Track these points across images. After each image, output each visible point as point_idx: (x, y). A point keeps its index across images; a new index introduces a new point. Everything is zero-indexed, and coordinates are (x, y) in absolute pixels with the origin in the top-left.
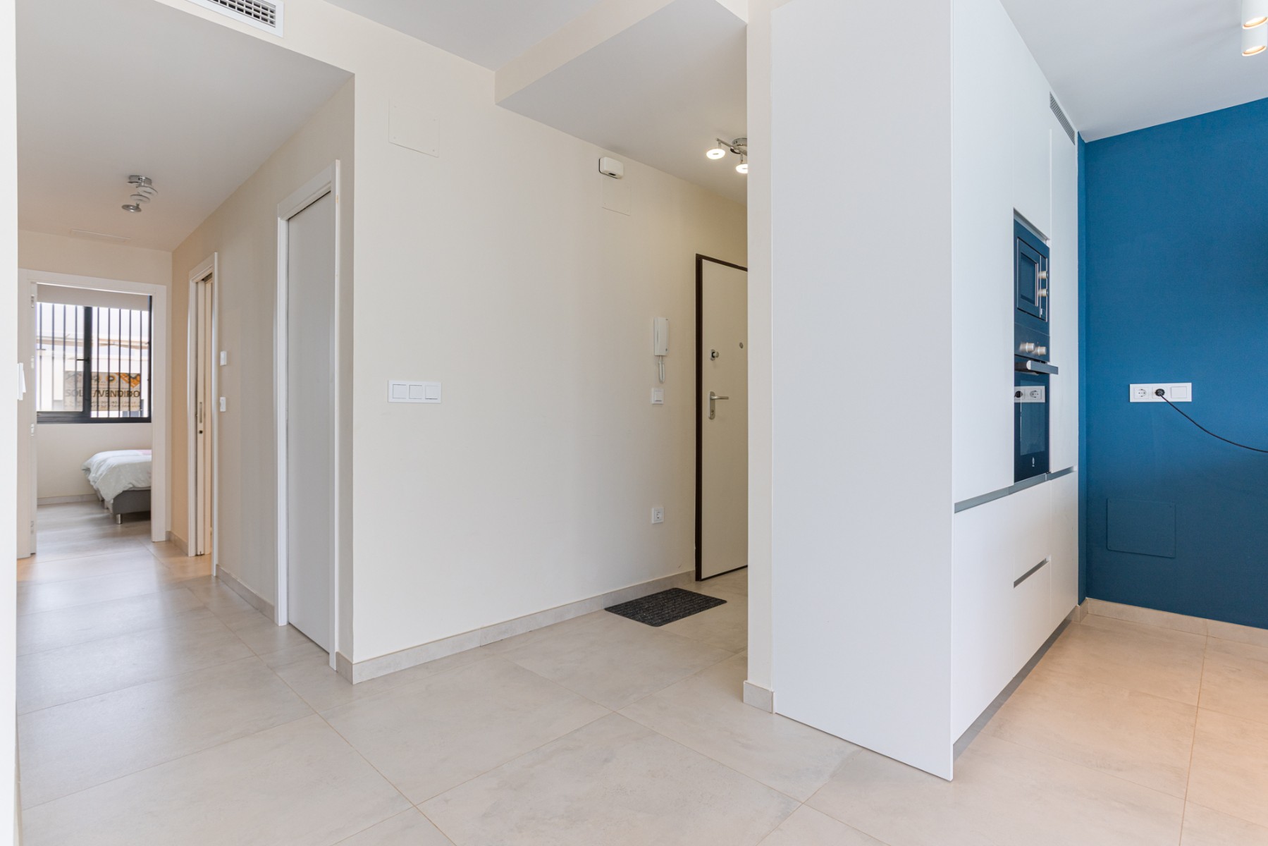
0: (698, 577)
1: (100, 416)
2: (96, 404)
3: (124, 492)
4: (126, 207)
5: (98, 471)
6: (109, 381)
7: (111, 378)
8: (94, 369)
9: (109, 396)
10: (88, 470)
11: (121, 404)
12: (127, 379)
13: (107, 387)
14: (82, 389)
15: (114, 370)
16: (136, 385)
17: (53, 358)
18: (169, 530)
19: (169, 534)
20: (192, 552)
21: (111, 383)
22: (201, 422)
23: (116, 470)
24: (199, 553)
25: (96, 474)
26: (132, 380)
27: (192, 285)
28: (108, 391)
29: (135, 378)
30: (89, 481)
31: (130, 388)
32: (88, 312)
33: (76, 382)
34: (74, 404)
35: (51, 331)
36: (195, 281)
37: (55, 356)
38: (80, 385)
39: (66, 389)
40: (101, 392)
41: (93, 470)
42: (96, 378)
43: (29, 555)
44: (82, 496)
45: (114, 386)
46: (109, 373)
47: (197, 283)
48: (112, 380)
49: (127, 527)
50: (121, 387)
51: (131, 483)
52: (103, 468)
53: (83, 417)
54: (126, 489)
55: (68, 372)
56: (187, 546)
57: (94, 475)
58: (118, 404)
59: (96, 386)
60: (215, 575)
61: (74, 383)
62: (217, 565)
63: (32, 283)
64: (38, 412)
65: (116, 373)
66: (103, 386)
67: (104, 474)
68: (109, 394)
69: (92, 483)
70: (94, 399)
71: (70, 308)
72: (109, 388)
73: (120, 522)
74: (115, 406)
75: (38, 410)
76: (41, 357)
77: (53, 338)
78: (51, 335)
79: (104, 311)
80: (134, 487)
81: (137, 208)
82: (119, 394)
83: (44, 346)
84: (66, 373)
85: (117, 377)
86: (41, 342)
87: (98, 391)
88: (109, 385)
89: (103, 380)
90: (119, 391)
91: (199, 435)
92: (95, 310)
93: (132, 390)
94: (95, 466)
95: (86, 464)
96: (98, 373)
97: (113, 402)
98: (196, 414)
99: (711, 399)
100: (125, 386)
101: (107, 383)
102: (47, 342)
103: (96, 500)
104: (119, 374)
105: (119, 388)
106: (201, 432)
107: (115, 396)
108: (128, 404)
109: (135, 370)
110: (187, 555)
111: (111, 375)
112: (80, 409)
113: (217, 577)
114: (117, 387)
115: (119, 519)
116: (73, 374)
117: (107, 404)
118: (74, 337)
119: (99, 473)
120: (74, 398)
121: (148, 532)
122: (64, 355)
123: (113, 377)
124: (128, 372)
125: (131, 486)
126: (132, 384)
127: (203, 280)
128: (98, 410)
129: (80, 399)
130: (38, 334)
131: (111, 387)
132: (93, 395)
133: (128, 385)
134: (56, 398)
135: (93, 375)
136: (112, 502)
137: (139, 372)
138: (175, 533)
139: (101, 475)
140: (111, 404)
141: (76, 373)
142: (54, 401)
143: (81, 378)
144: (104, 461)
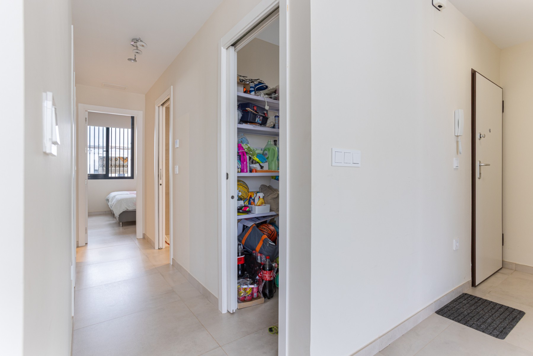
0: (473, 284)
1: (112, 176)
2: (111, 171)
3: (123, 212)
4: (130, 59)
5: (112, 202)
6: (116, 160)
7: (116, 159)
8: (110, 155)
9: (115, 167)
10: (108, 200)
11: (120, 171)
12: (122, 159)
13: (115, 163)
14: (105, 164)
15: (118, 156)
16: (126, 162)
17: (94, 153)
18: (144, 233)
19: (144, 235)
20: (157, 248)
21: (116, 162)
22: (161, 179)
23: (120, 201)
24: (160, 248)
25: (111, 203)
26: (124, 160)
27: (157, 108)
28: (115, 165)
29: (126, 159)
30: (108, 205)
31: (123, 164)
32: (108, 130)
33: (103, 161)
34: (102, 171)
35: (94, 143)
36: (158, 106)
37: (95, 153)
38: (105, 162)
39: (99, 164)
40: (113, 165)
41: (110, 200)
42: (111, 159)
43: (85, 244)
44: (106, 212)
45: (118, 163)
46: (115, 157)
47: (159, 107)
48: (117, 160)
49: (124, 229)
50: (120, 163)
51: (126, 208)
52: (114, 200)
53: (106, 177)
54: (124, 211)
55: (100, 157)
56: (154, 244)
57: (110, 203)
58: (119, 171)
59: (111, 163)
60: (172, 264)
61: (102, 161)
62: (173, 259)
63: (86, 111)
64: (88, 174)
65: (118, 157)
66: (113, 163)
67: (115, 203)
68: (115, 166)
69: (110, 207)
70: (110, 169)
71: (101, 128)
72: (115, 164)
73: (121, 226)
74: (118, 172)
75: (88, 173)
76: (90, 153)
77: (94, 146)
78: (94, 145)
79: (114, 129)
80: (127, 210)
81: (135, 60)
82: (119, 166)
83: (91, 149)
84: (99, 157)
85: (119, 159)
86: (90, 147)
87: (111, 165)
88: (115, 162)
89: (113, 160)
90: (120, 165)
91: (160, 186)
92: (110, 129)
93: (125, 164)
94: (111, 199)
95: (107, 197)
96: (111, 157)
97: (117, 170)
98: (159, 175)
99: (480, 166)
100: (122, 163)
101: (115, 161)
102: (92, 148)
103: (111, 214)
104: (120, 157)
105: (120, 164)
106: (161, 185)
107: (118, 167)
108: (123, 171)
109: (126, 156)
110: (154, 248)
111: (116, 158)
112: (105, 173)
113: (172, 265)
114: (119, 163)
115: (121, 225)
116: (102, 157)
117: (115, 171)
118: (102, 145)
119: (113, 203)
120: (102, 168)
121: (135, 232)
122: (99, 152)
123: (117, 159)
124: (123, 156)
125: (126, 209)
126: (124, 162)
127: (162, 105)
128: (111, 173)
129: (105, 168)
130: (88, 144)
131: (116, 163)
132: (109, 167)
133: (123, 162)
134: (95, 169)
135: (110, 158)
136: (118, 216)
137: (127, 156)
138: (147, 235)
139: (114, 203)
140: (116, 171)
141: (103, 157)
142: (95, 170)
143: (105, 159)
144: (115, 196)
